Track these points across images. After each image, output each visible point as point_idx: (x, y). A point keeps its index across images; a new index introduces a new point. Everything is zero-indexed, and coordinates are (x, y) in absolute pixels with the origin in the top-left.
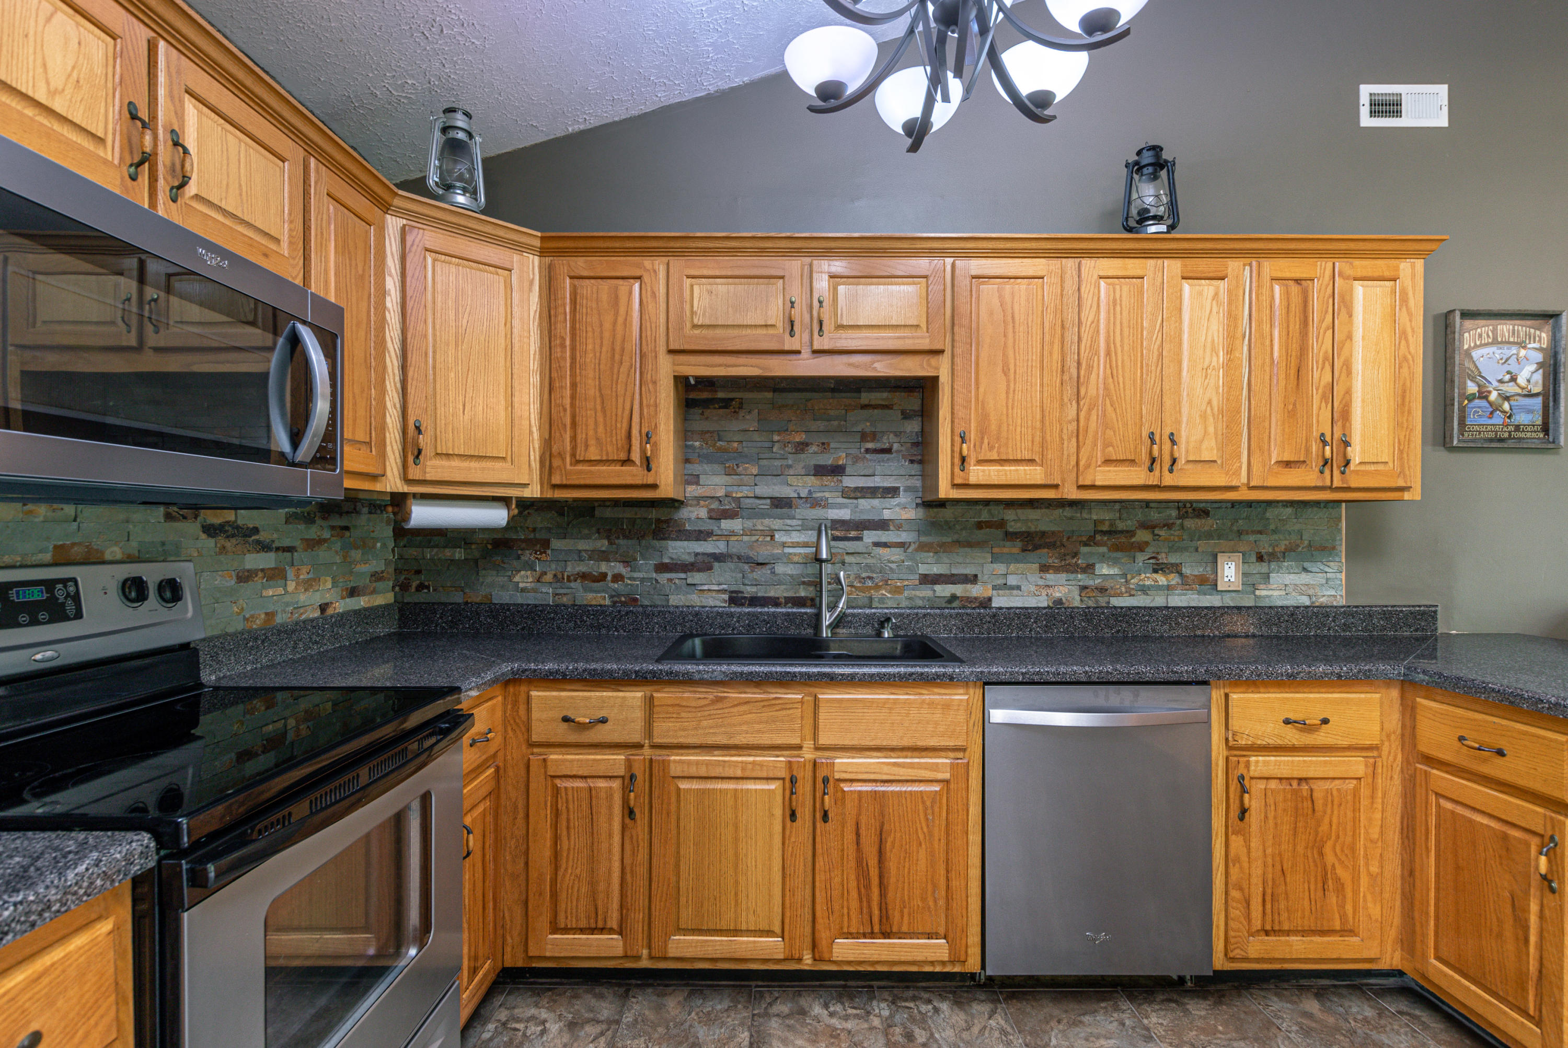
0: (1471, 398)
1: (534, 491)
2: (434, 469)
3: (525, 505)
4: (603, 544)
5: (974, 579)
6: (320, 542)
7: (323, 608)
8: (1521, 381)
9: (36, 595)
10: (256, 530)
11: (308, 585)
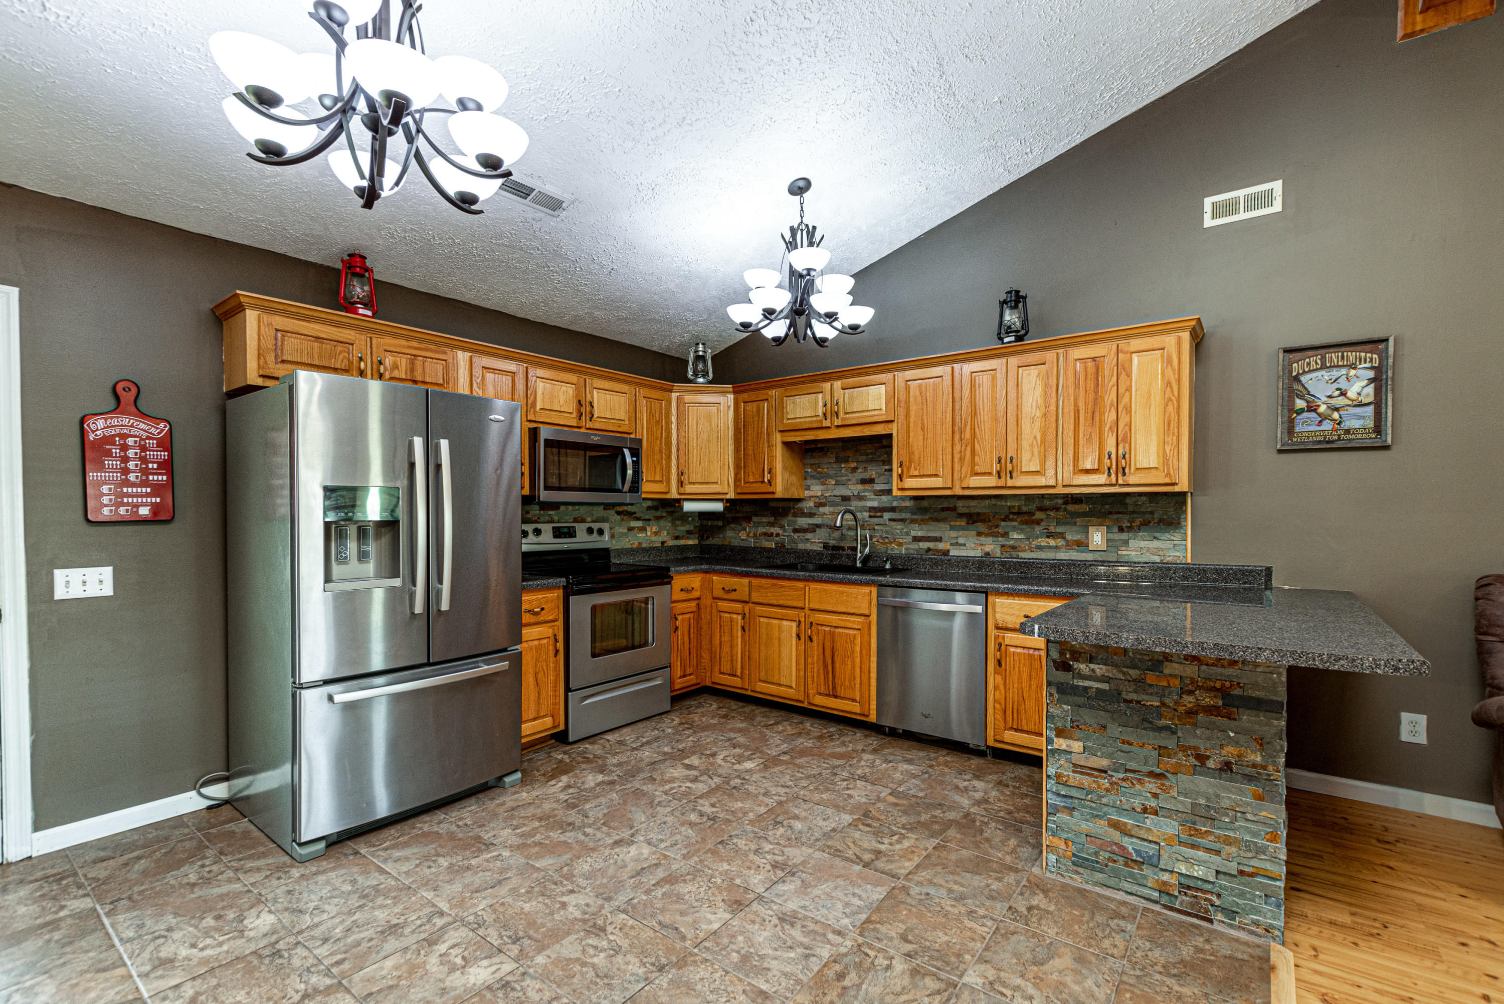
0: (1302, 411)
1: (731, 495)
2: (689, 489)
3: (728, 501)
4: (772, 519)
5: (939, 539)
6: (661, 517)
7: (663, 543)
8: (1351, 394)
9: (566, 530)
10: (635, 513)
11: (656, 534)
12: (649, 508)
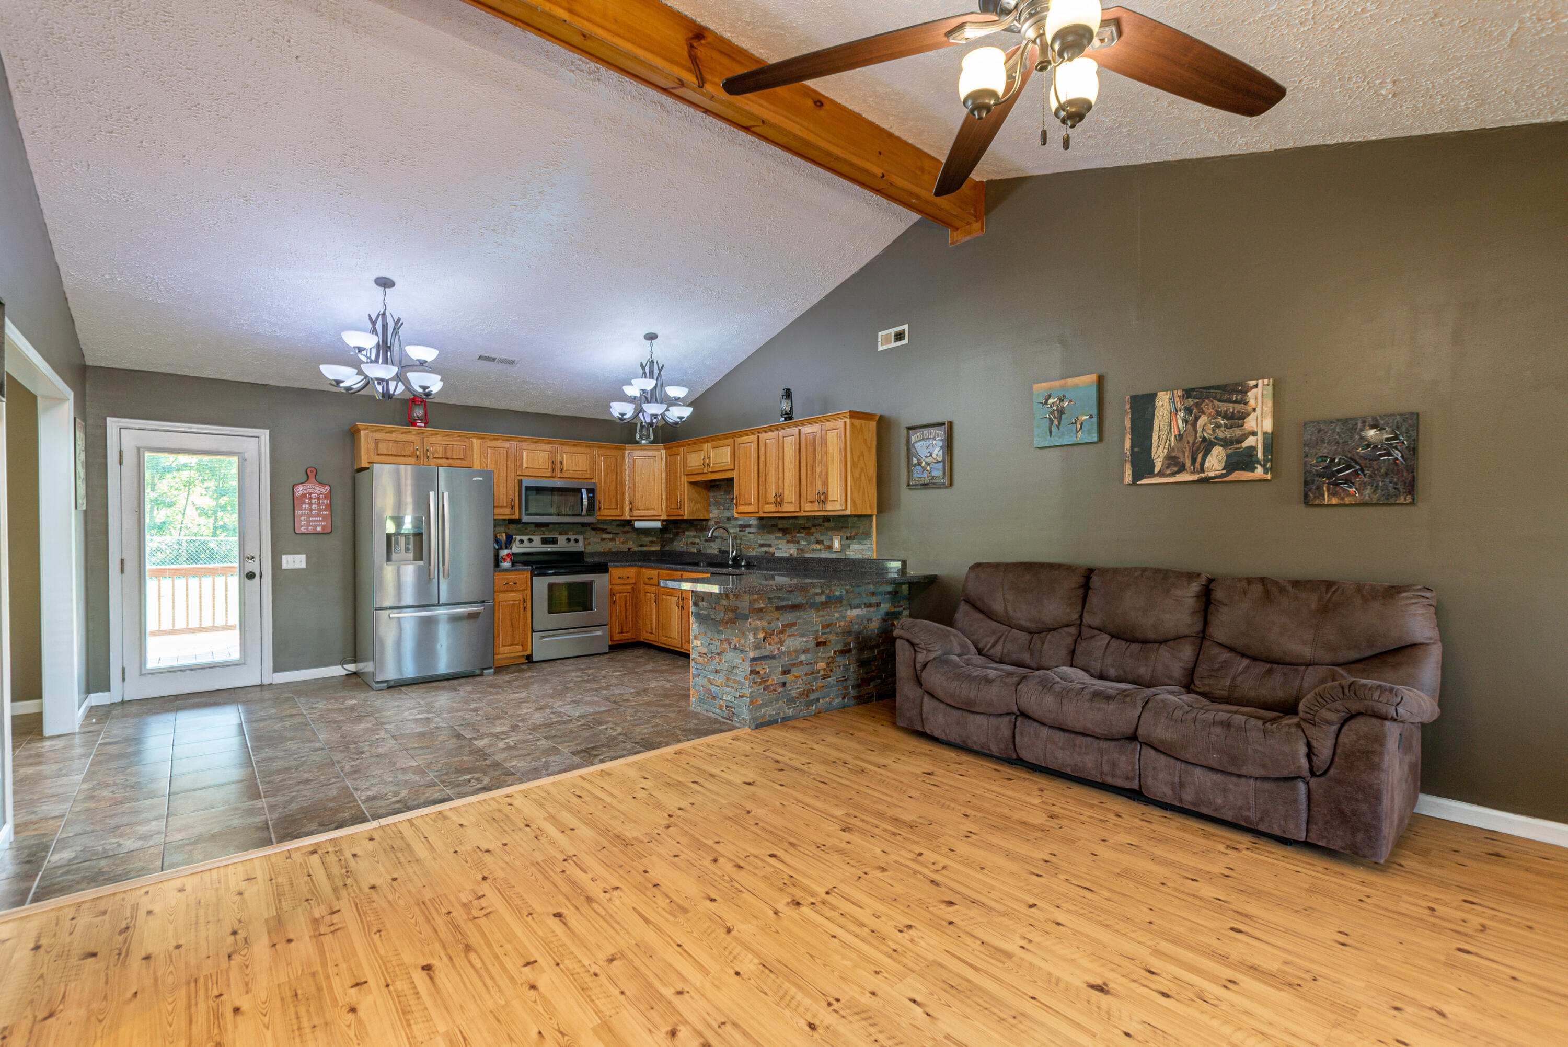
0: (915, 465)
1: (664, 517)
2: (636, 513)
3: (663, 521)
4: (695, 533)
5: (769, 546)
7: (629, 549)
8: (934, 456)
9: (551, 540)
11: (623, 543)
12: (618, 526)
